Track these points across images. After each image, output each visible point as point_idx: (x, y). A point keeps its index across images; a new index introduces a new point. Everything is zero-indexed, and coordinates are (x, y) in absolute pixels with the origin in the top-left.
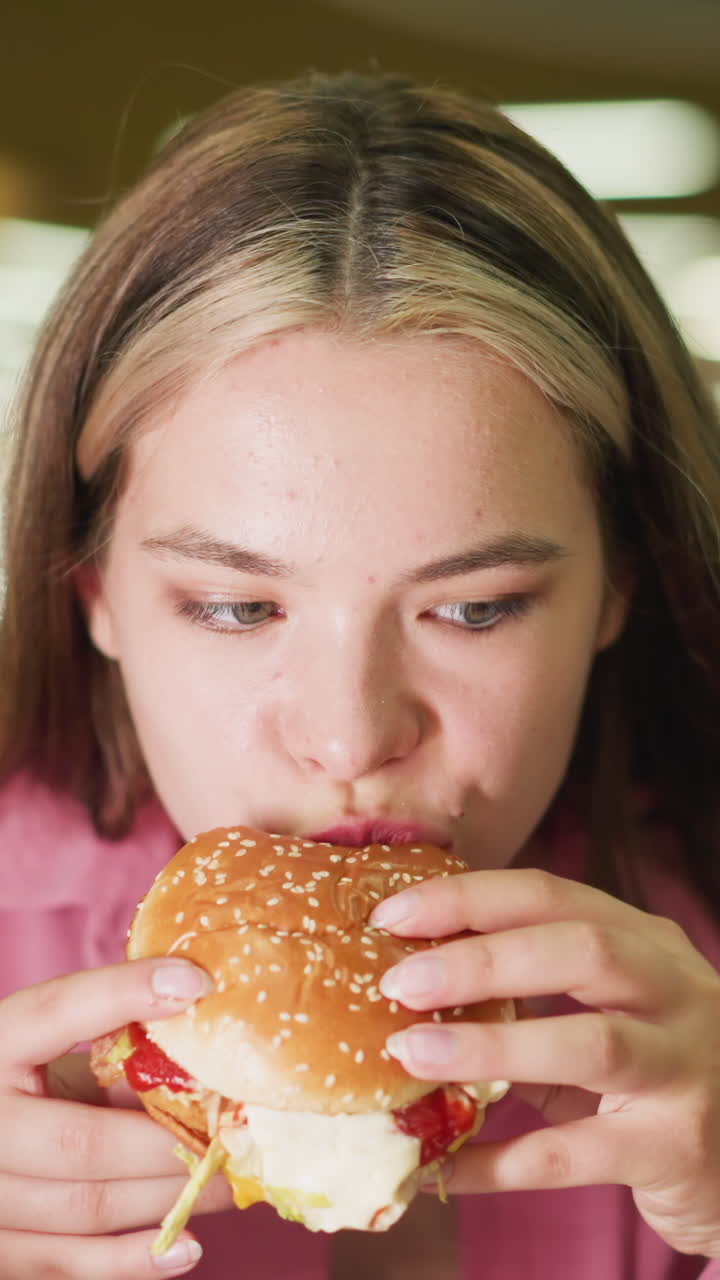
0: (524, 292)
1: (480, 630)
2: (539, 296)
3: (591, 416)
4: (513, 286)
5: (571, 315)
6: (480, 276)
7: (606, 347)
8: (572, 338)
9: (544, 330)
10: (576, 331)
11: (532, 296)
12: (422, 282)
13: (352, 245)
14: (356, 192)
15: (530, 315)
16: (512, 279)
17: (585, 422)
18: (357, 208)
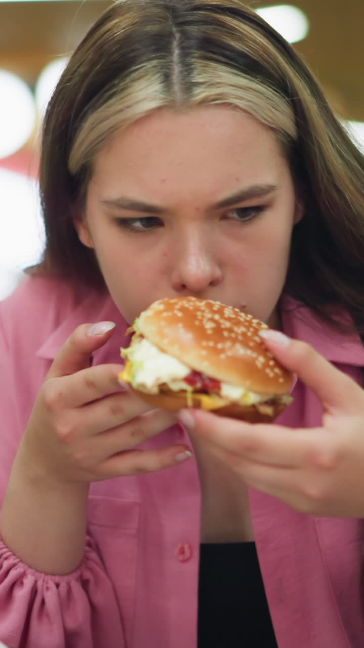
0: (250, 80)
1: (245, 221)
2: (256, 81)
3: (283, 130)
4: (246, 78)
5: (270, 87)
6: (231, 76)
7: (287, 99)
8: (272, 97)
9: (261, 96)
10: (273, 94)
11: (254, 82)
12: (208, 82)
13: (177, 69)
14: (175, 43)
15: (254, 90)
16: (245, 75)
17: (281, 132)
18: (176, 52)
